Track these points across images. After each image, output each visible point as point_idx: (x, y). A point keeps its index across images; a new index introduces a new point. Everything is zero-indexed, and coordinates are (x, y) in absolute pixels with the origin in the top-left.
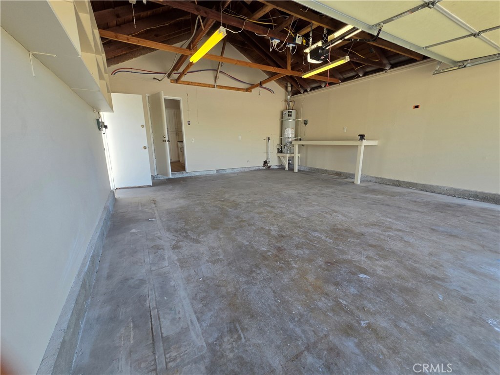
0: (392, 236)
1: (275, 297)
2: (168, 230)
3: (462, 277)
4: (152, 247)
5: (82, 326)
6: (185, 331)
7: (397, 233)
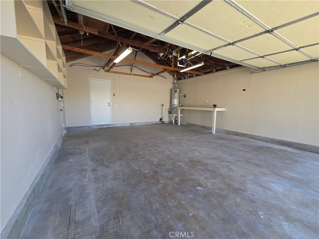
0: (224, 165)
1: (146, 199)
2: (92, 160)
3: (254, 189)
4: (80, 170)
5: (30, 215)
6: (89, 218)
7: (227, 164)
